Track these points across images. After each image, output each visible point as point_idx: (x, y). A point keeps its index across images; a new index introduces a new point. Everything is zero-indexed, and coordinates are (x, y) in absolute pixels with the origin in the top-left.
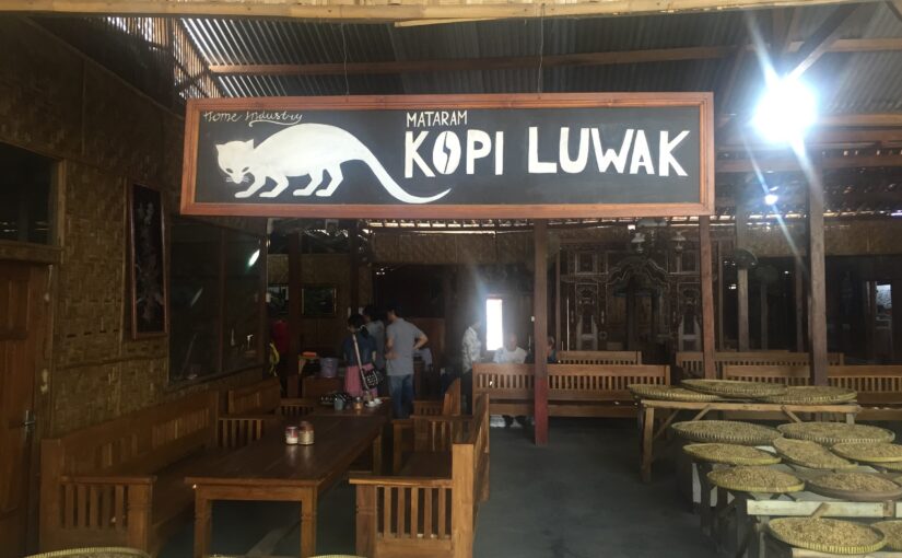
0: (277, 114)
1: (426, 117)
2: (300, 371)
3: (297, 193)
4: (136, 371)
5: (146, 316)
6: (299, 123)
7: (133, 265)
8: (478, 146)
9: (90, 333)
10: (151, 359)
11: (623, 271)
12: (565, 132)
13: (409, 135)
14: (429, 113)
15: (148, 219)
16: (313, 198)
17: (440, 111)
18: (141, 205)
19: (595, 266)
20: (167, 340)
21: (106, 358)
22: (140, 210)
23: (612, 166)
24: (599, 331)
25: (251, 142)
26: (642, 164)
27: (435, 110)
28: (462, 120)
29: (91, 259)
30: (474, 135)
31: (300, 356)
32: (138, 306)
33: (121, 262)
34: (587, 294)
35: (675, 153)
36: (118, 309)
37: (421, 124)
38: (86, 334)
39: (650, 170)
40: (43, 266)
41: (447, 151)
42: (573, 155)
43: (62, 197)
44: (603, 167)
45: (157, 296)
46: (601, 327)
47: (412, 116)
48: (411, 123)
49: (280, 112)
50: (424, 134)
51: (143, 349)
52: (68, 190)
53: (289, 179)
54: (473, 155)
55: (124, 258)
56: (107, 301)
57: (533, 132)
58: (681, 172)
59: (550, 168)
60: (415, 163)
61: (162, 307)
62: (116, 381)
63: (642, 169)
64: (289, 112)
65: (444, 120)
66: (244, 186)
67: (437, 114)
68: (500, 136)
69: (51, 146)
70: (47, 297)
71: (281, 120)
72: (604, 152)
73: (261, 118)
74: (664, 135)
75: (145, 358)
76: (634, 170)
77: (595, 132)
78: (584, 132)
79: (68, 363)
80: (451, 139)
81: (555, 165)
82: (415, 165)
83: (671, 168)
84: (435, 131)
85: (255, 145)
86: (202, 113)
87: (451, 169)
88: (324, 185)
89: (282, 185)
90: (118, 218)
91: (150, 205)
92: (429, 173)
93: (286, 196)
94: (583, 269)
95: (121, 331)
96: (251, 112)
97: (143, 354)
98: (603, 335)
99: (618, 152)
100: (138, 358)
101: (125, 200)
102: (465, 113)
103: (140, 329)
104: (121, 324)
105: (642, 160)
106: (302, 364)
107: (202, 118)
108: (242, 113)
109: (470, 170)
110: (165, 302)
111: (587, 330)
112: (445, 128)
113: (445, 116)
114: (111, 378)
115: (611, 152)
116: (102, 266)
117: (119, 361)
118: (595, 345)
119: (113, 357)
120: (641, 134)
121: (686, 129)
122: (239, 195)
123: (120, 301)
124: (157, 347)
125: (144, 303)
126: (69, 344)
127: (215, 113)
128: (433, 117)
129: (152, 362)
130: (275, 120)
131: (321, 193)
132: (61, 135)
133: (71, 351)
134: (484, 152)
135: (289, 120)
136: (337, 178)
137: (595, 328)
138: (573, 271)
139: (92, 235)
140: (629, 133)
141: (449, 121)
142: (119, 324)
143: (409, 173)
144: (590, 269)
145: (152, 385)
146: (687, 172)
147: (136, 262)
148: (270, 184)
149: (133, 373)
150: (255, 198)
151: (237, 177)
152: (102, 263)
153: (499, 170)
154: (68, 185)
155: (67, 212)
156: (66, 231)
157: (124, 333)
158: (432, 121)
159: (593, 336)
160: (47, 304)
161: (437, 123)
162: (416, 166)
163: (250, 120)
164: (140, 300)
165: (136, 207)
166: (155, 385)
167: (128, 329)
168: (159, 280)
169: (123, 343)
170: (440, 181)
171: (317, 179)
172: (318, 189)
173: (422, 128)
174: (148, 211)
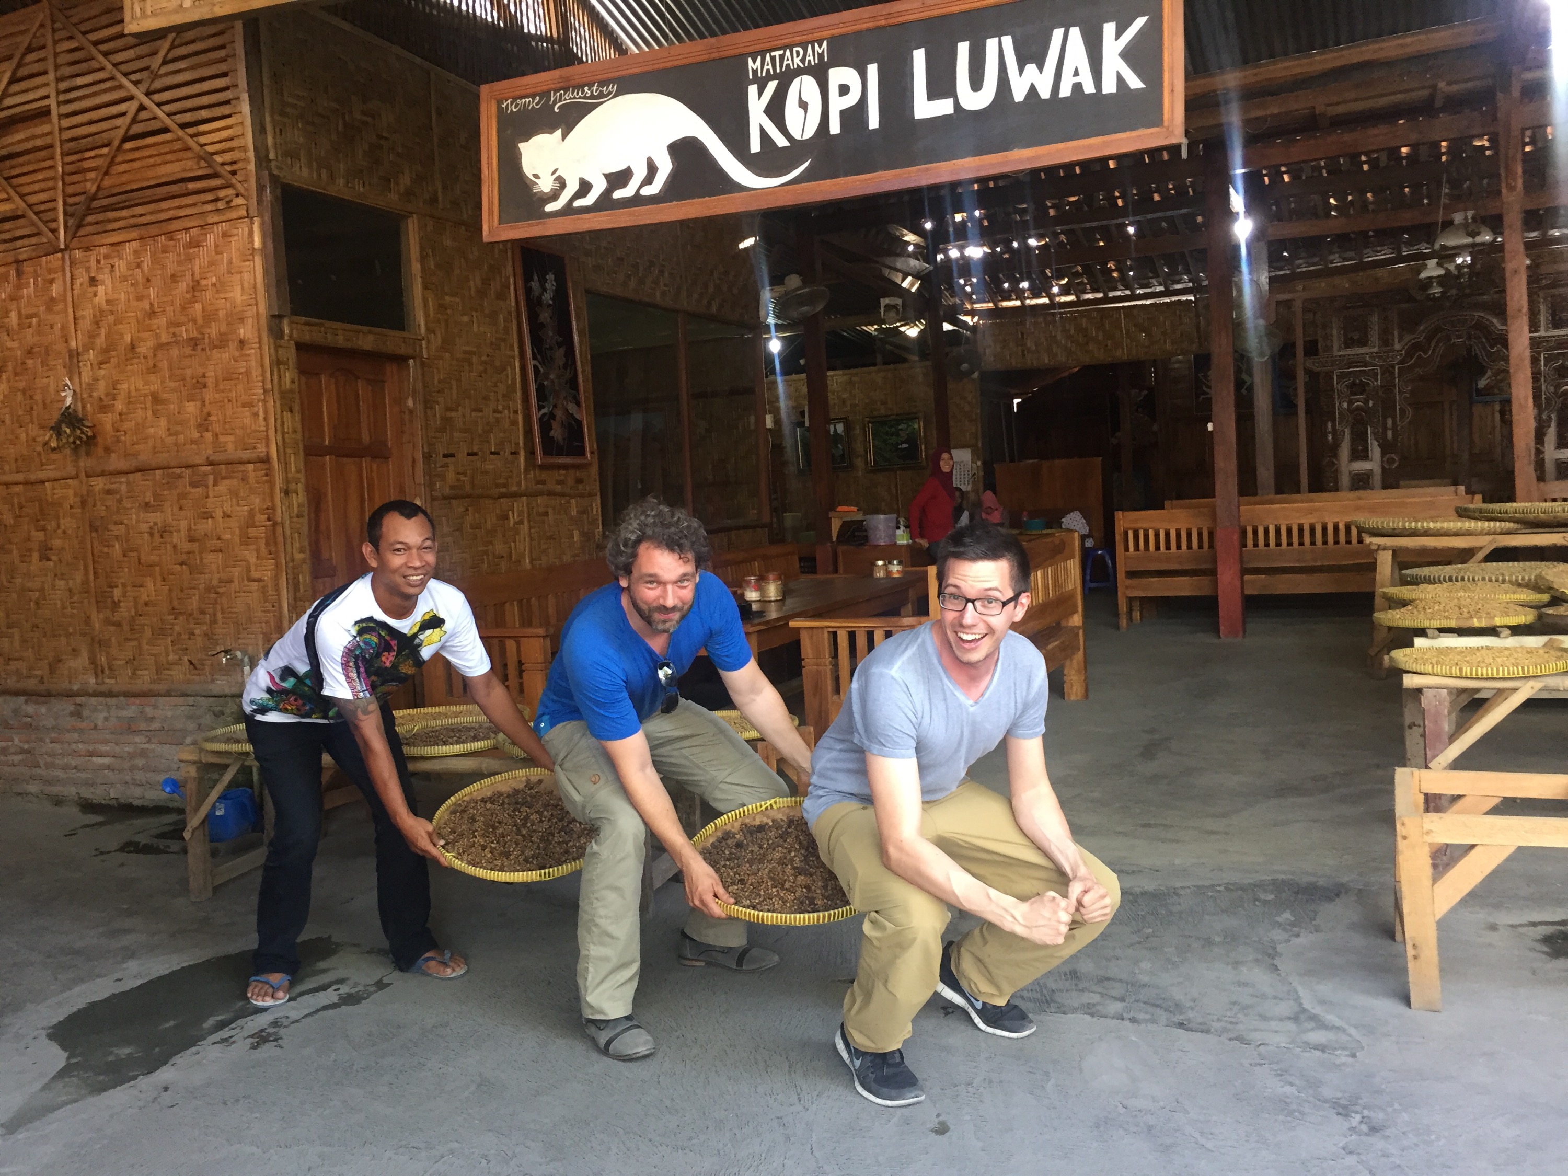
0: (586, 89)
1: (773, 59)
2: (834, 539)
3: (618, 194)
4: (550, 511)
5: (557, 433)
6: (615, 96)
7: (530, 363)
8: (844, 90)
9: (475, 454)
10: (571, 497)
11: (1429, 339)
12: (963, 49)
13: (753, 90)
14: (777, 54)
15: (547, 297)
16: (637, 200)
17: (791, 47)
18: (536, 278)
19: (1374, 337)
20: (594, 470)
21: (503, 490)
22: (535, 285)
23: (1033, 90)
24: (1383, 454)
25: (559, 133)
26: (1077, 80)
27: (784, 48)
28: (821, 56)
29: (466, 352)
30: (839, 75)
31: (831, 514)
32: (540, 420)
33: (513, 357)
34: (1357, 388)
35: (1126, 55)
36: (514, 423)
37: (768, 70)
38: (469, 454)
39: (1089, 88)
40: (401, 360)
41: (803, 105)
42: (976, 83)
43: (416, 267)
44: (1019, 94)
45: (572, 408)
46: (1385, 448)
47: (754, 62)
48: (755, 72)
49: (590, 85)
50: (772, 86)
51: (559, 482)
52: (423, 259)
53: (607, 176)
54: (838, 104)
55: (517, 352)
56: (495, 411)
57: (919, 57)
58: (1134, 82)
59: (944, 107)
60: (762, 130)
61: (579, 423)
62: (521, 522)
63: (1077, 87)
64: (602, 84)
65: (797, 60)
66: (554, 196)
67: (788, 53)
68: (873, 70)
69: (393, 197)
70: (410, 403)
71: (592, 97)
72: (1021, 70)
73: (568, 98)
74: (1109, 29)
75: (563, 495)
76: (1065, 91)
77: (1007, 41)
78: (992, 45)
79: (447, 491)
80: (806, 86)
81: (950, 101)
82: (763, 134)
83: (1120, 80)
84: (786, 78)
85: (564, 137)
86: (499, 103)
87: (809, 133)
88: (649, 180)
89: (599, 187)
90: (502, 296)
91: (550, 277)
92: (781, 141)
93: (605, 202)
94: (1349, 343)
95: (522, 453)
96: (556, 91)
97: (558, 488)
98: (1393, 461)
99: (1041, 68)
100: (551, 494)
101: (510, 269)
102: (825, 44)
103: (546, 452)
104: (521, 445)
105: (1076, 73)
106: (836, 525)
107: (499, 109)
108: (545, 94)
109: (835, 128)
110: (585, 417)
111: (1360, 453)
112: (799, 72)
113: (798, 53)
114: (513, 519)
115: (1031, 68)
116: (485, 362)
117: (521, 495)
118: (1377, 479)
119: (514, 488)
120: (1075, 32)
121: (1144, 15)
122: (550, 208)
123: (516, 412)
124: (579, 481)
125: (552, 416)
126: (445, 466)
127: (515, 99)
128: (782, 57)
129: (573, 501)
130: (585, 98)
131: (647, 191)
132: (406, 180)
133: (451, 476)
134: (852, 99)
135: (601, 95)
136: (665, 167)
137: (1375, 451)
138: (1329, 349)
139: (465, 319)
140: (1058, 34)
141: (803, 61)
142: (517, 444)
143: (755, 146)
144: (1363, 343)
145: (576, 534)
146: (1143, 81)
147: (534, 358)
148: (585, 187)
149: (546, 514)
150: (568, 210)
151: (545, 185)
152: (484, 358)
153: (874, 122)
154: (422, 249)
155: (426, 287)
156: (427, 315)
157: (526, 458)
158: (781, 66)
159: (1373, 465)
160: (411, 412)
161: (788, 65)
162: (764, 136)
163: (555, 103)
164: (544, 411)
165: (528, 279)
166: (583, 534)
167: (531, 453)
168: (573, 383)
169: (527, 471)
170: (798, 149)
171: (640, 173)
172: (641, 186)
173: (769, 77)
174: (548, 286)
